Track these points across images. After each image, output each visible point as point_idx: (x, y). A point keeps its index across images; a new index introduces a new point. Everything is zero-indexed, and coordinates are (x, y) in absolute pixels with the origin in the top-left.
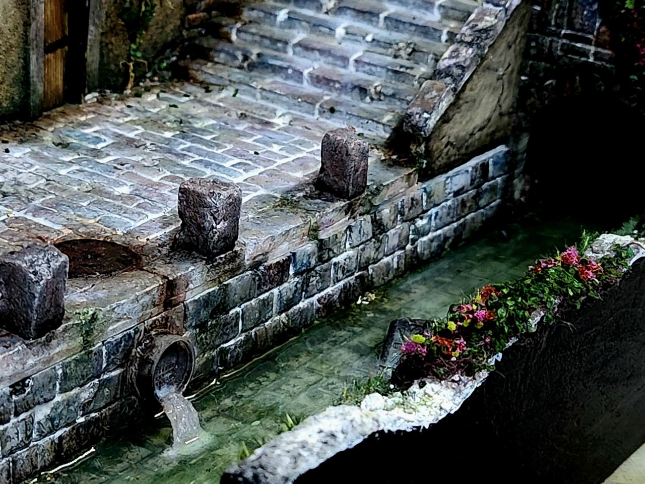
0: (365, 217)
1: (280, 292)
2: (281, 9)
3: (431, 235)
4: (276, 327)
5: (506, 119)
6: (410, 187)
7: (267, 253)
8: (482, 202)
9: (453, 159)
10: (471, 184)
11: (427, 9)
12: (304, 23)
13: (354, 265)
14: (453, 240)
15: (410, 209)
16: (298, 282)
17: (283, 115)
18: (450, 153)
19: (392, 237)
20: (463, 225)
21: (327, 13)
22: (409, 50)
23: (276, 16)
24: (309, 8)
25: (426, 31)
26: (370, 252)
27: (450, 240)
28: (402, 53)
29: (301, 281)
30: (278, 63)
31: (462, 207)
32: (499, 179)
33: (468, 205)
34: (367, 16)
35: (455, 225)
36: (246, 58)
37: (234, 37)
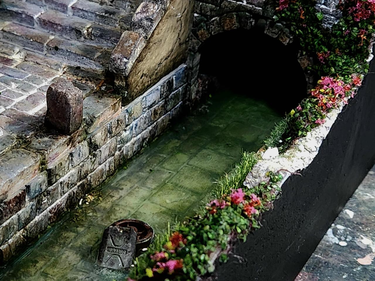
0: (82, 143)
1: (19, 216)
3: (133, 141)
4: (17, 241)
5: (184, 46)
6: (115, 112)
7: (6, 192)
8: (169, 107)
9: (146, 85)
10: (160, 98)
13: (76, 179)
14: (149, 139)
15: (117, 128)
16: (33, 205)
17: (19, 52)
18: (144, 82)
19: (104, 150)
20: (156, 127)
26: (88, 166)
27: (147, 140)
28: (106, 1)
29: (35, 204)
30: (15, 9)
31: (154, 115)
32: (180, 89)
33: (159, 112)
35: (150, 128)
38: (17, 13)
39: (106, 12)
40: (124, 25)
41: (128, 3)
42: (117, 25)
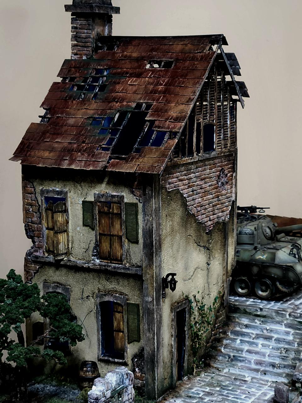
2: (237, 339)
11: (288, 336)
12: (247, 344)
17: (248, 377)
21: (253, 339)
22: (285, 351)
23: (236, 342)
24: (246, 338)
25: (289, 343)
28: (283, 352)
30: (242, 359)
34: (268, 340)
36: (229, 357)
37: (223, 350)
38: (243, 360)
39: (284, 357)
40: (294, 362)
41: (293, 352)
42: (290, 362)
